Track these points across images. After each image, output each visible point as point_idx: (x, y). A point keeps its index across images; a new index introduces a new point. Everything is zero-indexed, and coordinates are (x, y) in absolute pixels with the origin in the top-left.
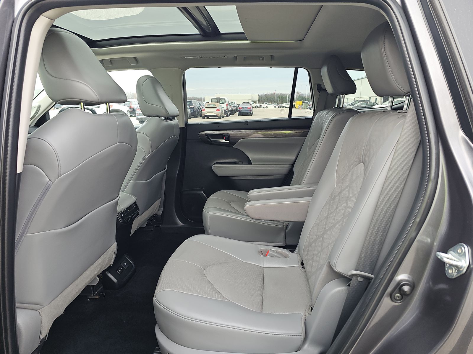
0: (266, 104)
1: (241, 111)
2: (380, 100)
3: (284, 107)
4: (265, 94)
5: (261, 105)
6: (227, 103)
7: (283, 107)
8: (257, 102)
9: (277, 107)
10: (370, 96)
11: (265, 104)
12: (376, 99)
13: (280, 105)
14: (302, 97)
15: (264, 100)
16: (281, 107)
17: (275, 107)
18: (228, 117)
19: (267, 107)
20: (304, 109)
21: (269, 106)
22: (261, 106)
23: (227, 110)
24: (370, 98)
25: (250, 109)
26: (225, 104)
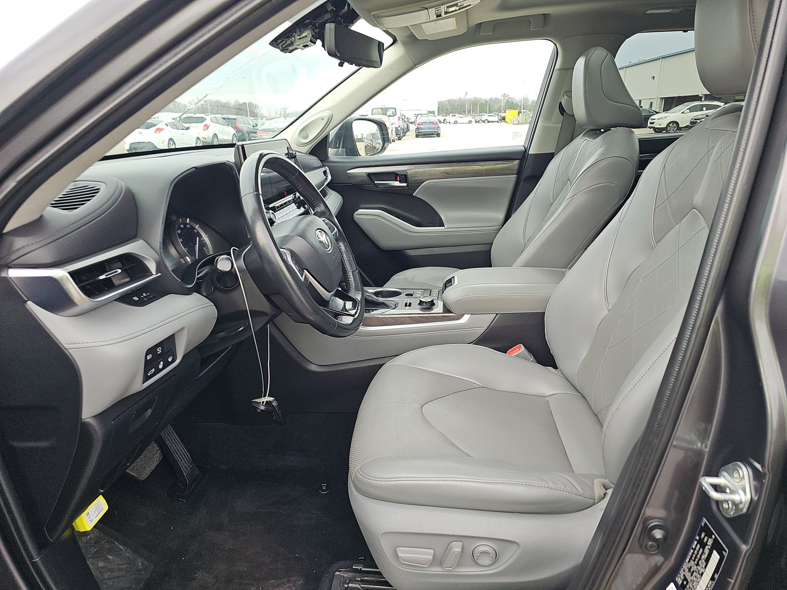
0: (455, 116)
1: (422, 129)
2: (658, 106)
3: (486, 121)
4: (448, 100)
5: (445, 118)
6: (398, 115)
7: (484, 122)
8: (436, 113)
9: (473, 121)
10: (640, 99)
11: (452, 116)
12: (652, 103)
13: (478, 118)
14: (512, 103)
15: (447, 109)
16: (480, 121)
17: (470, 122)
18: (400, 140)
19: (456, 122)
20: (522, 123)
21: (459, 120)
22: (445, 120)
23: (399, 129)
24: (640, 101)
25: (437, 126)
26: (396, 117)
